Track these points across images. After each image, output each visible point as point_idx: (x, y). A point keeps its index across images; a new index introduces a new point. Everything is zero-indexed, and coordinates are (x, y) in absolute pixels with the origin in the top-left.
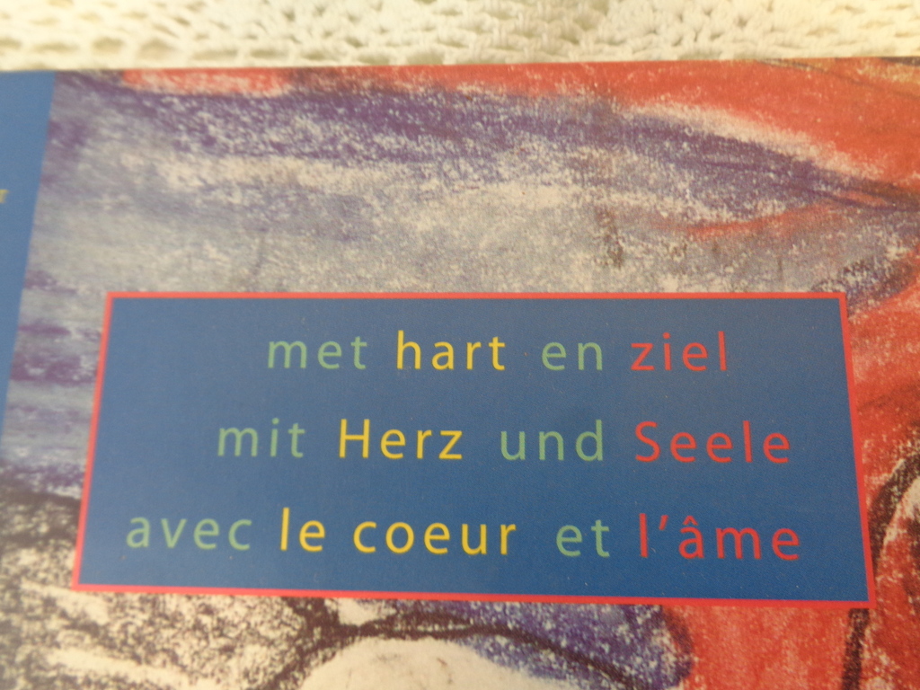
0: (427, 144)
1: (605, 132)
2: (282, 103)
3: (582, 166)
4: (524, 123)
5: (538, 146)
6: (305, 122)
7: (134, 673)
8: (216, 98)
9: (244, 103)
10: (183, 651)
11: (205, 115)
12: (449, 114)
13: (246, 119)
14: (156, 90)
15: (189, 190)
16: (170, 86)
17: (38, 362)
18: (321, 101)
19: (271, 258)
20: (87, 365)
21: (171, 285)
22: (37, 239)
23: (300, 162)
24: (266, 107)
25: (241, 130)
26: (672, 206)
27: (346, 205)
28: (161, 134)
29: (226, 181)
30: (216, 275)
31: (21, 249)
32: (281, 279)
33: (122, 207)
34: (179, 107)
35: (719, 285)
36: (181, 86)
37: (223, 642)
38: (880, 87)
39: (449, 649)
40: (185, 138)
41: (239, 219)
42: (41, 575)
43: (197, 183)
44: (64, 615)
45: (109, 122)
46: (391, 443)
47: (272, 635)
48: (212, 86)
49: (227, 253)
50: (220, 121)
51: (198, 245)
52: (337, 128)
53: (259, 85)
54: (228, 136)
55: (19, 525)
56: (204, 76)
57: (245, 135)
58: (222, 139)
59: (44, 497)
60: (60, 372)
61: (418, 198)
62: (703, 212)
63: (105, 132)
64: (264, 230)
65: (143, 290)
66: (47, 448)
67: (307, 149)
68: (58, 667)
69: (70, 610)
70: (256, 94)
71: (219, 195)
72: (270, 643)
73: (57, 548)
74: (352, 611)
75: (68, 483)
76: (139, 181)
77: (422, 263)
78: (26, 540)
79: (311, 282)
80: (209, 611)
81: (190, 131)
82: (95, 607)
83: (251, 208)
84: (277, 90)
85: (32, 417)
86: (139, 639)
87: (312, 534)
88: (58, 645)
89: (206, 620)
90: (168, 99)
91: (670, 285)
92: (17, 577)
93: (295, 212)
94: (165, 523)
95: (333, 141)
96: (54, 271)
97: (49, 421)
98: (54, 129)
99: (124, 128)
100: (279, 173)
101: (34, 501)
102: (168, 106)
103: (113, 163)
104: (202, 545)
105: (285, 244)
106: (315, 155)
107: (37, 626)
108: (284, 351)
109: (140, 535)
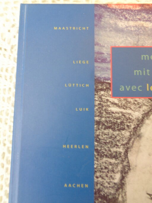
2: (139, 11)
6: (144, 14)
7: (124, 111)
8: (126, 10)
9: (132, 11)
10: (132, 107)
11: (125, 13)
13: (132, 14)
14: (115, 8)
15: (123, 27)
16: (117, 7)
17: (99, 59)
18: (147, 10)
19: (140, 40)
20: (108, 59)
21: (122, 45)
22: (96, 36)
23: (144, 22)
24: (136, 11)
25: (132, 16)
28: (117, 17)
29: (130, 26)
30: (130, 43)
32: (142, 44)
33: (111, 30)
34: (119, 11)
36: (119, 7)
37: (139, 106)
40: (121, 17)
41: (133, 33)
42: (105, 95)
43: (125, 26)
44: (110, 102)
45: (106, 14)
47: (147, 104)
48: (125, 7)
49: (132, 39)
50: (127, 14)
51: (126, 38)
52: (150, 16)
53: (134, 7)
54: (130, 17)
55: (100, 87)
56: (124, 5)
57: (133, 17)
58: (128, 18)
59: (104, 83)
60: (104, 61)
63: (106, 16)
64: (138, 35)
65: (117, 46)
66: (103, 74)
67: (145, 20)
68: (110, 110)
69: (111, 101)
70: (134, 9)
71: (129, 28)
72: (147, 106)
73: (108, 91)
75: (108, 80)
76: (113, 26)
78: (102, 90)
79: (148, 44)
80: (136, 101)
81: (122, 16)
82: (116, 101)
83: (136, 31)
84: (138, 8)
85: (100, 69)
86: (124, 106)
88: (110, 107)
89: (135, 102)
90: (117, 10)
92: (101, 96)
93: (144, 32)
94: (126, 86)
95: (150, 18)
96: (100, 43)
97: (103, 69)
98: (95, 15)
99: (109, 16)
100: (140, 24)
101: (102, 83)
102: (117, 11)
103: (108, 22)
104: (133, 90)
105: (143, 37)
106: (146, 21)
107: (106, 104)
108: (144, 57)
109: (122, 88)
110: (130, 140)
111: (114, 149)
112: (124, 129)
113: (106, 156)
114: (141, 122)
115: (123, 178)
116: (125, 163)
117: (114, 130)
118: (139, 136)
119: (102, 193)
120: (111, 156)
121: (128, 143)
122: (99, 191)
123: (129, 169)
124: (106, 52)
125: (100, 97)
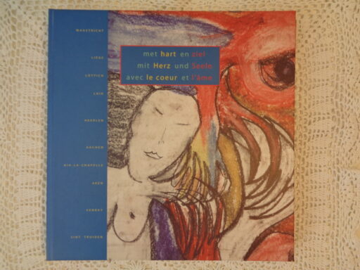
0: (165, 23)
1: (190, 22)
2: (143, 17)
3: (186, 27)
4: (178, 20)
5: (180, 24)
6: (147, 20)
7: (129, 95)
8: (133, 16)
9: (137, 16)
10: (136, 92)
11: (132, 18)
12: (168, 19)
13: (138, 19)
14: (124, 14)
15: (130, 30)
16: (126, 13)
17: (111, 55)
18: (149, 16)
19: (143, 41)
20: (118, 56)
21: (129, 44)
22: (109, 38)
23: (146, 26)
24: (141, 17)
26: (199, 34)
27: (153, 33)
28: (125, 21)
29: (136, 29)
30: (135, 43)
31: (107, 39)
32: (145, 43)
33: (121, 33)
34: (128, 17)
35: (204, 45)
36: (128, 13)
37: (140, 91)
38: (229, 16)
39: (169, 91)
40: (129, 22)
41: (138, 35)
42: (116, 83)
43: (132, 29)
45: (117, 19)
46: (161, 66)
47: (146, 90)
49: (137, 40)
50: (134, 19)
51: (132, 38)
52: (152, 21)
53: (140, 13)
55: (112, 77)
56: (131, 12)
57: (138, 22)
58: (135, 22)
60: (115, 57)
61: (164, 32)
62: (203, 35)
63: (117, 21)
64: (142, 36)
65: (125, 45)
66: (114, 67)
67: (147, 24)
68: (119, 94)
69: (120, 87)
70: (139, 15)
71: (135, 31)
73: (117, 80)
74: (156, 87)
75: (118, 72)
77: (164, 41)
78: (113, 79)
79: (149, 44)
80: (138, 87)
82: (123, 87)
83: (140, 33)
84: (142, 14)
85: (112, 63)
86: (129, 91)
87: (151, 78)
88: (119, 92)
91: (198, 45)
92: (113, 83)
93: (146, 34)
94: (131, 76)
95: (151, 23)
96: (112, 42)
97: (114, 63)
98: (109, 20)
99: (120, 20)
100: (143, 28)
101: (114, 74)
102: (126, 17)
103: (119, 26)
104: (137, 79)
105: (145, 38)
107: (116, 89)
108: (146, 54)
109: (128, 78)
110: (133, 115)
111: (122, 122)
112: (129, 108)
113: (117, 127)
114: (141, 102)
115: (127, 142)
116: (129, 132)
117: (122, 108)
118: (140, 113)
119: (113, 152)
120: (120, 127)
121: (131, 118)
122: (111, 150)
123: (132, 136)
124: (117, 50)
125: (112, 85)
